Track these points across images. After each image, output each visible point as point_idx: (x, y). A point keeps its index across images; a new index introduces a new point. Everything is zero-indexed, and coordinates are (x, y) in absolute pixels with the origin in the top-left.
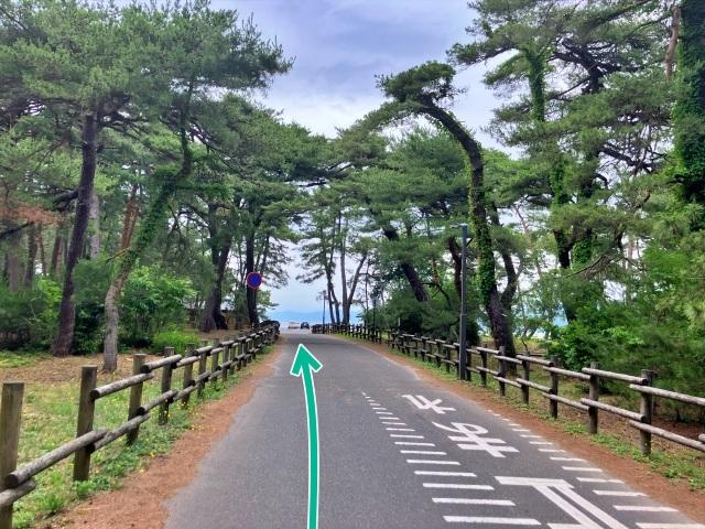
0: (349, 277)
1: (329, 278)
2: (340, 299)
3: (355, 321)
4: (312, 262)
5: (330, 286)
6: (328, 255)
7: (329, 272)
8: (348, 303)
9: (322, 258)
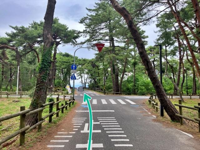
0: (85, 79)
1: (82, 79)
2: (84, 83)
3: (87, 86)
4: (78, 76)
5: (82, 80)
6: (81, 75)
7: (82, 78)
8: (85, 83)
9: (80, 75)
